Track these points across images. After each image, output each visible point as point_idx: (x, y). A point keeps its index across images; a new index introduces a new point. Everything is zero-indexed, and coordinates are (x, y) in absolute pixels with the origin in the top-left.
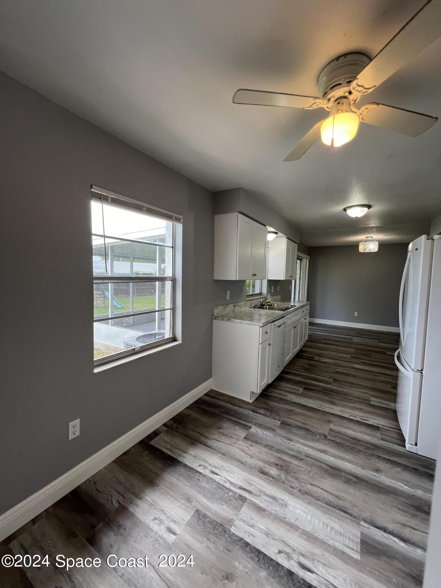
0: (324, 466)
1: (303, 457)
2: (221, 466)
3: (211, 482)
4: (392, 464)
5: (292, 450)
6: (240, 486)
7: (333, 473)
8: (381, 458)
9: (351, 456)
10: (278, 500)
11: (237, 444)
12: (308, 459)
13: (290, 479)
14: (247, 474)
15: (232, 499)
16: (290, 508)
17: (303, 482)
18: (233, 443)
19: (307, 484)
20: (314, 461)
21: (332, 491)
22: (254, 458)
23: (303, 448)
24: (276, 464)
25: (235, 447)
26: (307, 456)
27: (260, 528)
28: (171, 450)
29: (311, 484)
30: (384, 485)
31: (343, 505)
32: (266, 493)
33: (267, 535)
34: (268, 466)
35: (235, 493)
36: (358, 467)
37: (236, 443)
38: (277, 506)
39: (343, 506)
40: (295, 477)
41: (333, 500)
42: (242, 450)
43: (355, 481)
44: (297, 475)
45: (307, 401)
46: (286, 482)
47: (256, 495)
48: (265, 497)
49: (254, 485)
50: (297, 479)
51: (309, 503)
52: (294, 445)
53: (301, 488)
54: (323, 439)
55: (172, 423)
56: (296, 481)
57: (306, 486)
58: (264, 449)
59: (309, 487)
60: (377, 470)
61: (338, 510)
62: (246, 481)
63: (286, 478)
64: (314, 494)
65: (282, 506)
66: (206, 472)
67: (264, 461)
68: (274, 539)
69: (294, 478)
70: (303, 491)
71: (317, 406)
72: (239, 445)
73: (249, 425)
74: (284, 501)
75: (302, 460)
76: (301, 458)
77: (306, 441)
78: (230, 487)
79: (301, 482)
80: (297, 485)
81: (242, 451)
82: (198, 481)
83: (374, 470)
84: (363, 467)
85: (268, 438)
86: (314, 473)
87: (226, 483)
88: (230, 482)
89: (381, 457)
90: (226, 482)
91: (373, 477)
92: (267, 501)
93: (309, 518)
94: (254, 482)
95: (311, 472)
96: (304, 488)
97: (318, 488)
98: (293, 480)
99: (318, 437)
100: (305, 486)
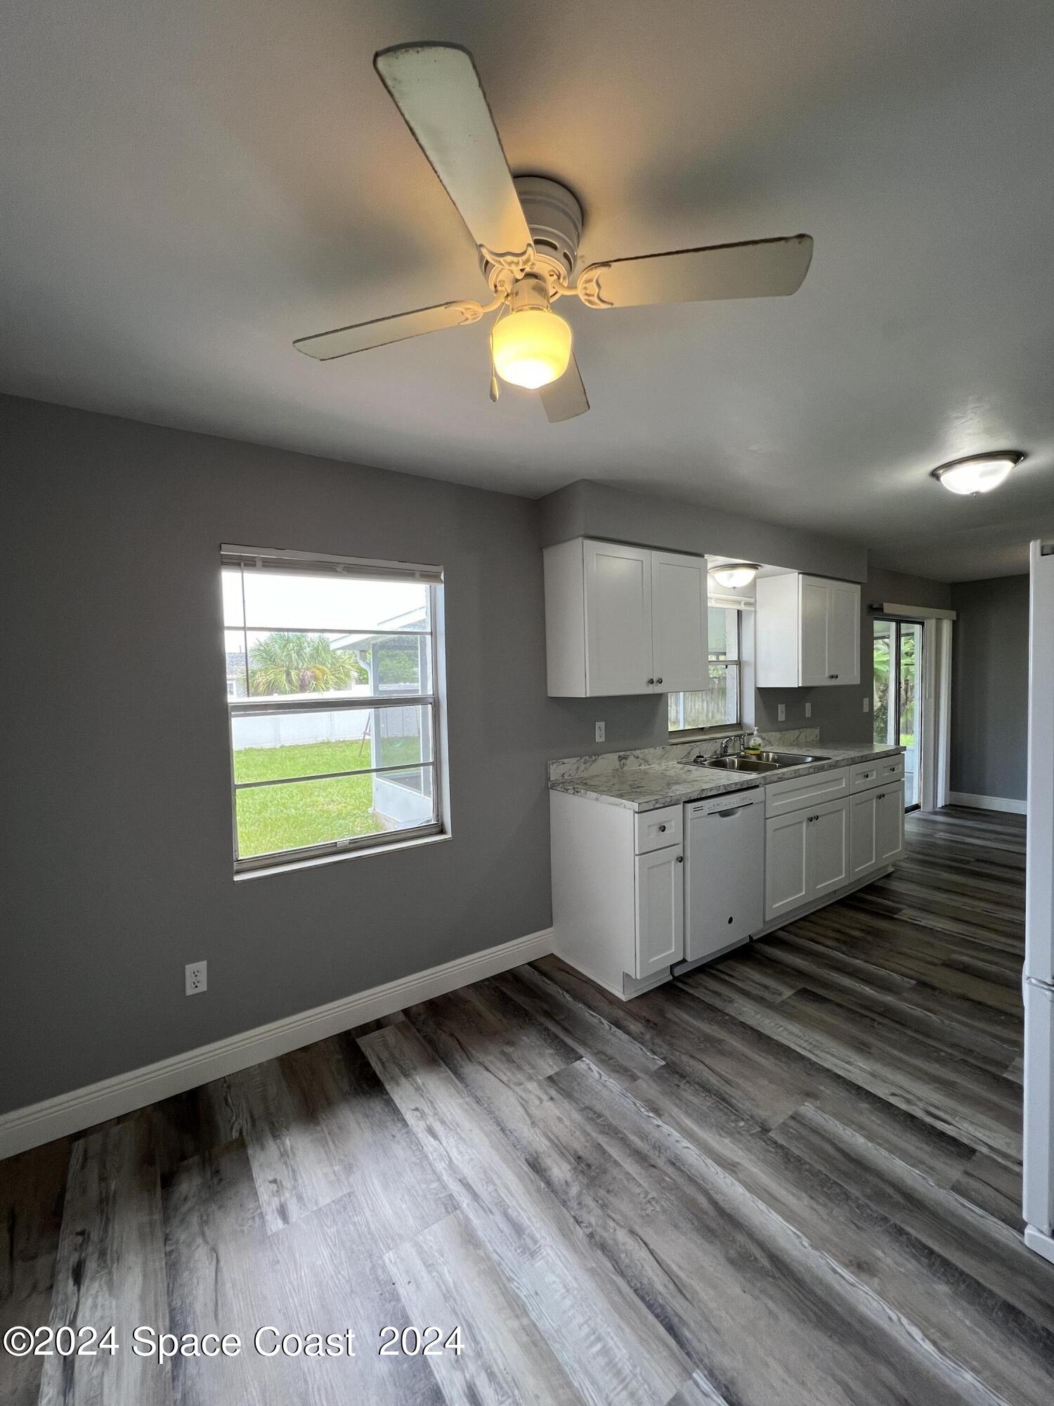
0: (702, 1200)
1: (660, 1162)
2: (454, 1123)
3: (414, 1149)
4: (930, 1266)
5: (644, 1136)
6: (465, 1178)
7: (713, 1225)
8: (904, 1238)
9: (806, 1200)
10: (525, 1236)
11: (522, 1087)
12: (670, 1170)
13: (588, 1200)
14: (496, 1158)
15: (429, 1196)
16: (539, 1264)
17: (614, 1220)
18: (514, 1084)
19: (621, 1226)
20: (680, 1180)
21: (674, 1267)
22: (536, 1129)
23: (678, 1141)
24: (579, 1158)
25: (514, 1091)
26: (673, 1164)
27: (441, 1275)
28: (386, 1063)
29: (632, 1232)
30: (852, 1311)
31: (681, 1313)
32: (510, 1211)
33: (447, 1296)
34: (555, 1156)
35: (445, 1187)
36: (804, 1238)
37: (520, 1084)
38: (513, 1249)
39: (677, 1315)
40: (602, 1200)
41: (661, 1289)
42: (523, 1103)
43: (763, 1267)
44: (611, 1198)
45: (781, 1026)
46: (574, 1204)
47: (482, 1208)
48: (498, 1218)
49: (495, 1185)
50: (604, 1206)
51: (592, 1272)
52: (658, 1126)
53: (599, 1230)
54: (751, 1135)
55: (422, 1011)
56: (598, 1211)
57: (615, 1230)
58: (577, 1116)
59: (622, 1236)
60: (862, 1267)
61: (657, 1316)
62: (485, 1172)
63: (580, 1194)
64: (623, 1256)
65: (524, 1252)
66: (418, 1126)
67: (556, 1141)
68: (456, 1313)
69: (600, 1202)
70: (597, 1238)
71: (805, 1045)
72: (527, 1091)
73: (581, 1051)
74: (535, 1242)
75: (653, 1169)
76: (653, 1162)
77: (701, 1127)
78: (444, 1172)
79: (610, 1217)
80: (593, 1220)
81: (523, 1105)
82: (392, 1138)
83: (851, 1261)
84: (820, 1243)
85: (605, 1093)
86: (658, 1209)
87: (440, 1160)
88: (451, 1161)
89: (907, 1234)
90: (442, 1159)
91: (831, 1278)
92: (499, 1228)
93: (568, 1302)
94: (500, 1178)
95: (654, 1203)
96: (605, 1235)
97: (643, 1245)
98: (592, 1204)
99: (742, 1124)
100: (612, 1231)
